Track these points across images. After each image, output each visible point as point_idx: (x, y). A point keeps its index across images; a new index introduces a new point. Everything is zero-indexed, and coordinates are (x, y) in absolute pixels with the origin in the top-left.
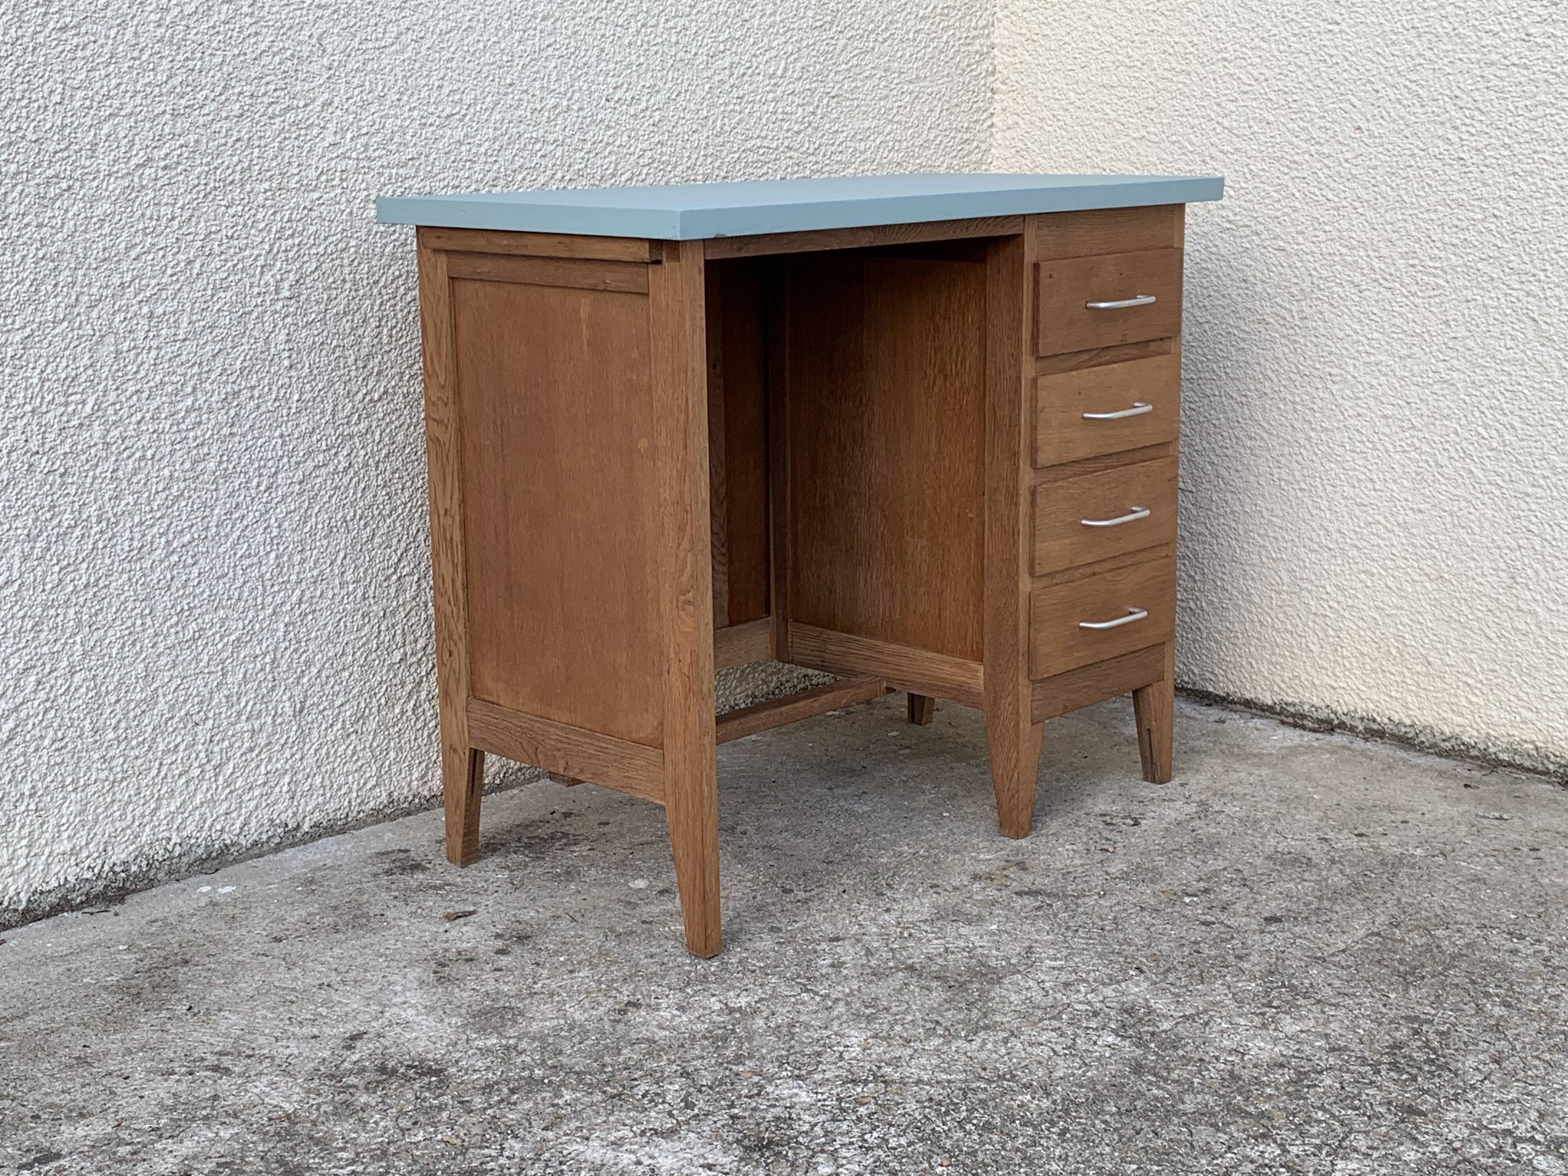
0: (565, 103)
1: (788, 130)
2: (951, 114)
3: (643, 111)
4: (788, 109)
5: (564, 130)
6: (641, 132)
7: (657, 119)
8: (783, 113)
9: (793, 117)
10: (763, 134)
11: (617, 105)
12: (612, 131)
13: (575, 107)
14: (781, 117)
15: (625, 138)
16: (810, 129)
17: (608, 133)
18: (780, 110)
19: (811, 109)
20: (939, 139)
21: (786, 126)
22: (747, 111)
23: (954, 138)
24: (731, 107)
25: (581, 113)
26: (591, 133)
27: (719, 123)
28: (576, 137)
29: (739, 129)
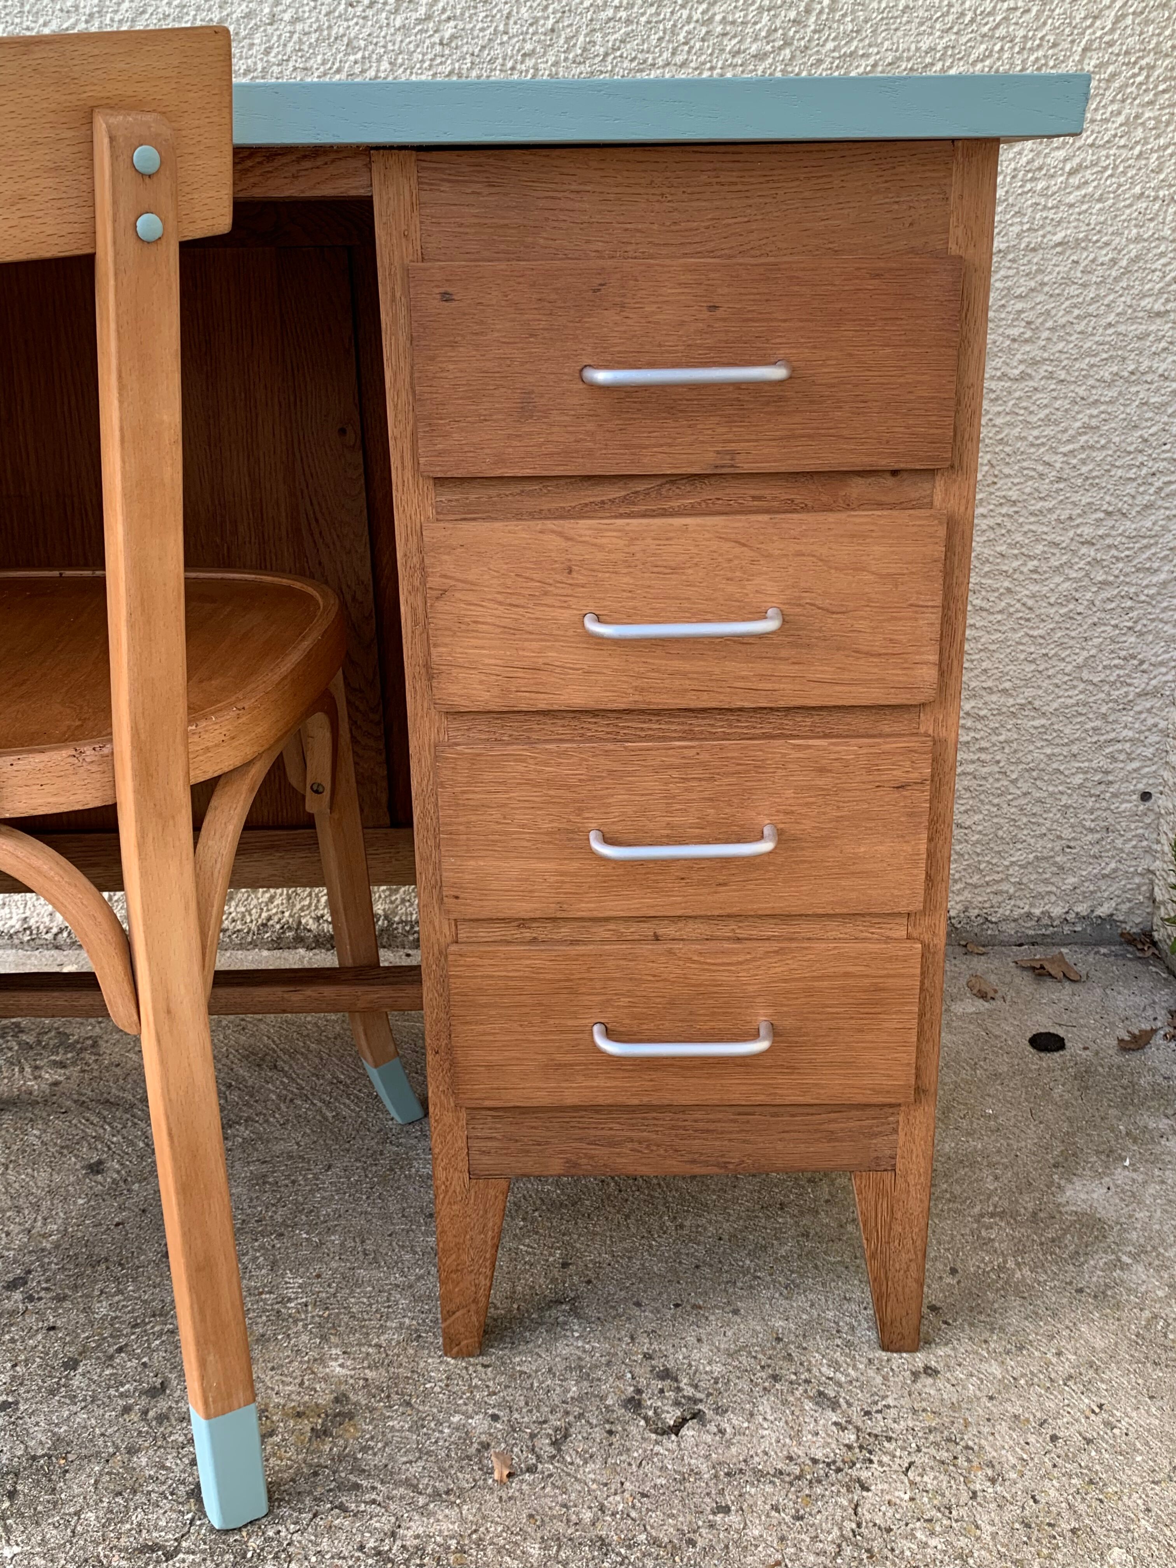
0: (267, 10)
1: (735, 54)
2: (1147, 22)
3: (419, 21)
4: (739, 16)
5: (267, 52)
6: (417, 56)
7: (447, 35)
8: (724, 21)
9: (749, 30)
10: (679, 59)
11: (370, 13)
12: (359, 55)
13: (287, 17)
14: (719, 29)
15: (385, 65)
16: (787, 52)
17: (352, 58)
18: (718, 18)
19: (792, 15)
20: (1111, 69)
21: (730, 44)
22: (643, 19)
23: (1152, 68)
24: (610, 12)
25: (299, 27)
26: (319, 58)
27: (581, 38)
28: (291, 64)
29: (628, 50)
